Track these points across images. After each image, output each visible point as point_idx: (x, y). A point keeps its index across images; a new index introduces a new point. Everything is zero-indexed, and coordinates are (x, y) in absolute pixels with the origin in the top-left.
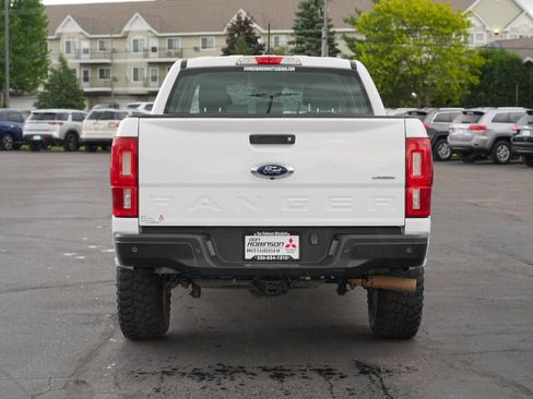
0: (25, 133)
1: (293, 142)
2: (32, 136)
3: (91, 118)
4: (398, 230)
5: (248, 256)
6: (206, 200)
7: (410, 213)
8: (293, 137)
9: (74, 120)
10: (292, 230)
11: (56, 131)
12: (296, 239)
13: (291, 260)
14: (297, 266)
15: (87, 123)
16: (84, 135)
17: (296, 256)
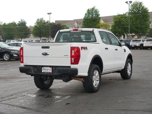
0: (130, 45)
1: (49, 48)
2: (132, 45)
3: (146, 41)
4: (70, 67)
5: (43, 72)
6: (34, 60)
7: (72, 63)
8: (49, 47)
9: (142, 41)
10: (50, 66)
11: (138, 44)
12: (51, 68)
14: (51, 74)
15: (145, 42)
16: (144, 45)
17: (51, 72)
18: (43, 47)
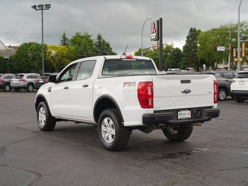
5: (179, 118)
6: (170, 101)
8: (190, 81)
10: (189, 109)
12: (190, 112)
13: (189, 118)
14: (190, 120)
17: (190, 117)
18: (182, 82)
